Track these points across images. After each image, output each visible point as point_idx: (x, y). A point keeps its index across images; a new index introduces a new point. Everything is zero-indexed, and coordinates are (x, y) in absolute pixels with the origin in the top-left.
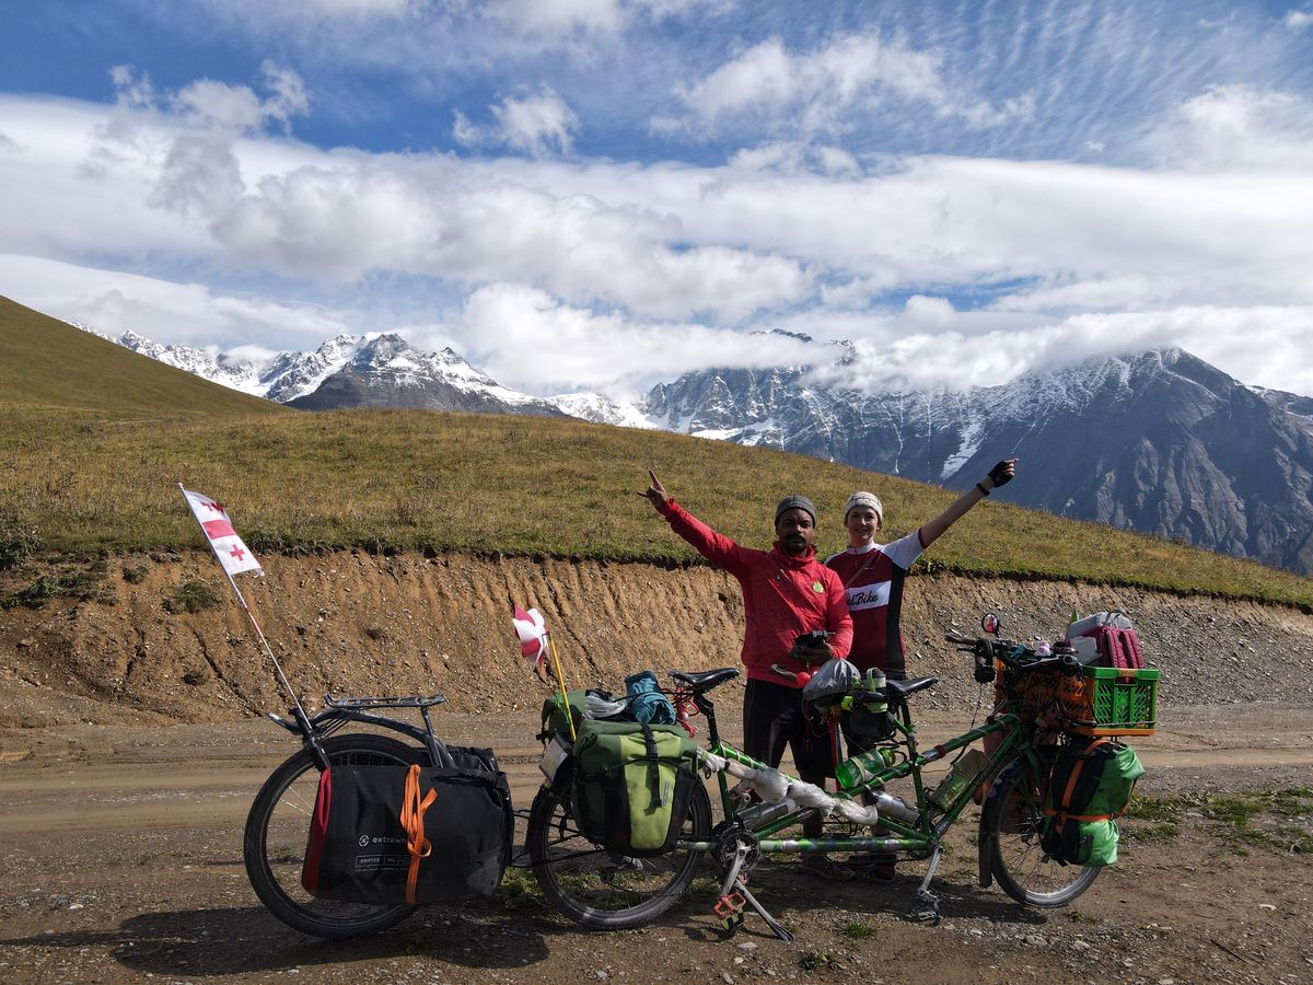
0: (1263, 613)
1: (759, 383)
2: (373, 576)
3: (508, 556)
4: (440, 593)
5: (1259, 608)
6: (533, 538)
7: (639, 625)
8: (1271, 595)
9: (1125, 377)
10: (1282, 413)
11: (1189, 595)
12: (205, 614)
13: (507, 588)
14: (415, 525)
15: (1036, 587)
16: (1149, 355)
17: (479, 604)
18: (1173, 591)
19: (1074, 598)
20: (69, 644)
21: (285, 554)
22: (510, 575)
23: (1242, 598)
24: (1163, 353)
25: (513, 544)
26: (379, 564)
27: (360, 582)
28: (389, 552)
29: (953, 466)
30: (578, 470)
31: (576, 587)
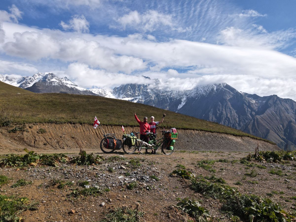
1: (138, 87)
4: (84, 131)
5: (226, 135)
8: (228, 132)
9: (215, 89)
10: (245, 97)
12: (44, 134)
13: (95, 130)
15: (187, 131)
16: (220, 84)
17: (90, 133)
18: (211, 132)
20: (23, 138)
21: (56, 124)
23: (222, 133)
24: (223, 84)
26: (72, 126)
28: (74, 124)
29: (180, 107)
31: (107, 130)
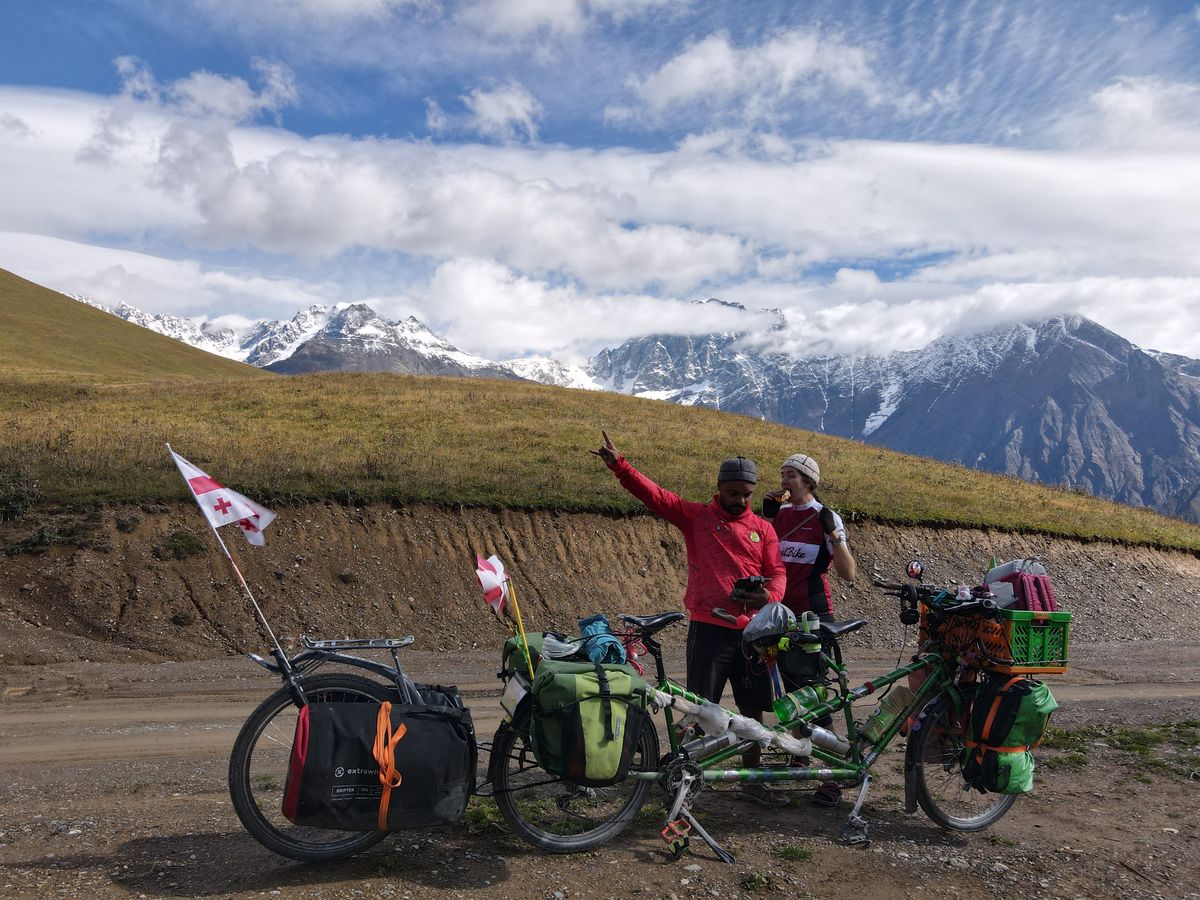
0: (1159, 558)
1: (697, 347)
2: (345, 526)
3: (468, 507)
4: (406, 541)
5: (1156, 553)
6: (491, 491)
7: (588, 570)
8: (1167, 542)
9: (1031, 342)
10: (1176, 374)
11: (1092, 541)
12: (192, 561)
13: (467, 536)
14: (383, 479)
15: (951, 534)
16: (1054, 321)
17: (442, 551)
18: (1077, 538)
19: (986, 544)
20: (67, 589)
22: (469, 524)
23: (1141, 544)
24: (1067, 320)
25: (473, 496)
26: (350, 515)
27: (333, 531)
28: (359, 503)
29: (874, 423)
30: (531, 427)
31: (530, 535)
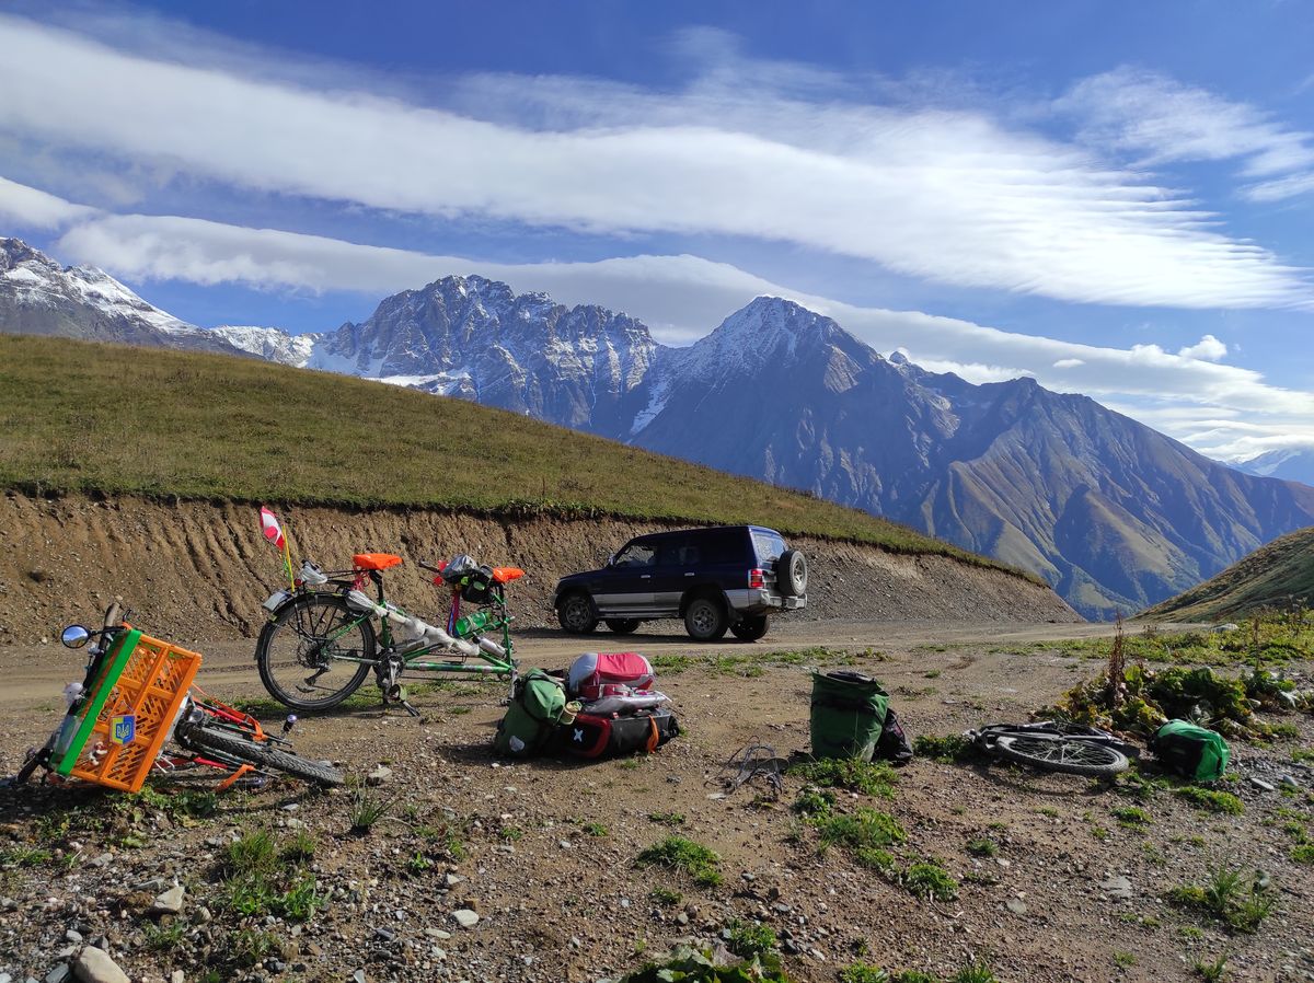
2: (34, 518)
3: (185, 500)
4: (111, 537)
6: (212, 483)
13: (185, 531)
14: (78, 467)
17: (154, 547)
22: (188, 519)
24: (824, 327)
25: (190, 489)
26: (39, 507)
27: (18, 525)
28: (51, 494)
29: (643, 422)
30: (258, 414)
